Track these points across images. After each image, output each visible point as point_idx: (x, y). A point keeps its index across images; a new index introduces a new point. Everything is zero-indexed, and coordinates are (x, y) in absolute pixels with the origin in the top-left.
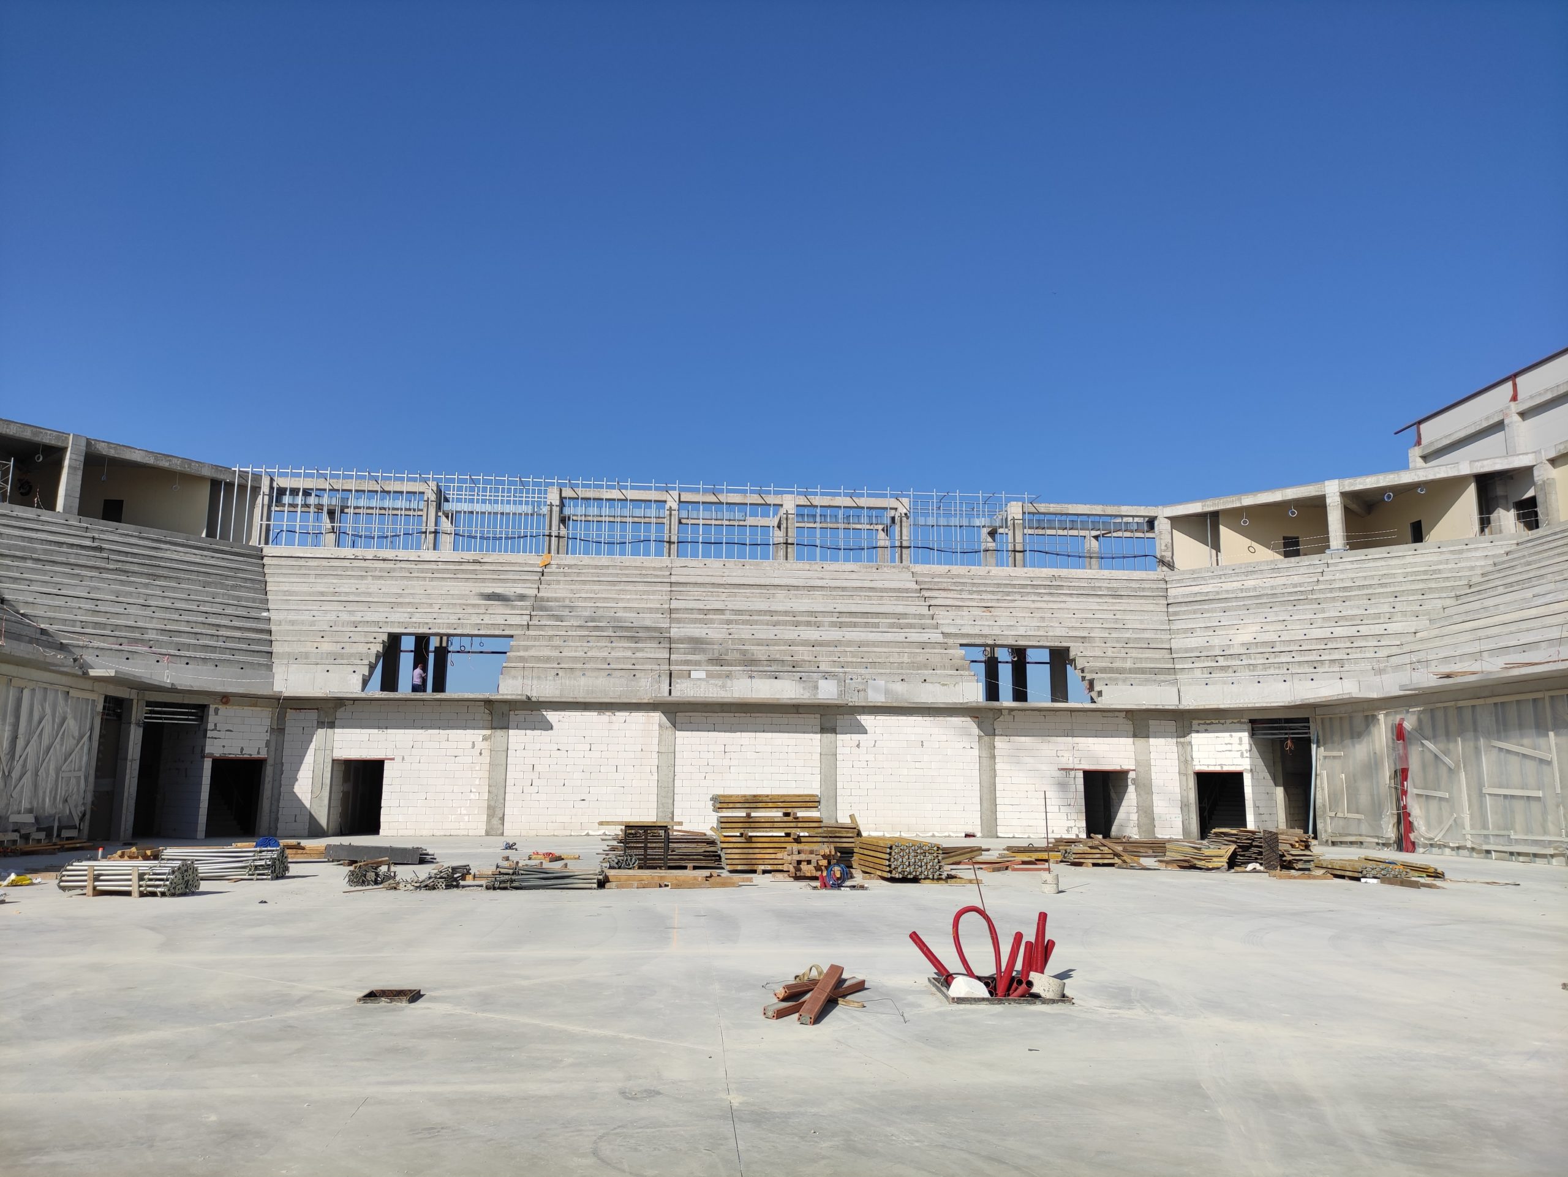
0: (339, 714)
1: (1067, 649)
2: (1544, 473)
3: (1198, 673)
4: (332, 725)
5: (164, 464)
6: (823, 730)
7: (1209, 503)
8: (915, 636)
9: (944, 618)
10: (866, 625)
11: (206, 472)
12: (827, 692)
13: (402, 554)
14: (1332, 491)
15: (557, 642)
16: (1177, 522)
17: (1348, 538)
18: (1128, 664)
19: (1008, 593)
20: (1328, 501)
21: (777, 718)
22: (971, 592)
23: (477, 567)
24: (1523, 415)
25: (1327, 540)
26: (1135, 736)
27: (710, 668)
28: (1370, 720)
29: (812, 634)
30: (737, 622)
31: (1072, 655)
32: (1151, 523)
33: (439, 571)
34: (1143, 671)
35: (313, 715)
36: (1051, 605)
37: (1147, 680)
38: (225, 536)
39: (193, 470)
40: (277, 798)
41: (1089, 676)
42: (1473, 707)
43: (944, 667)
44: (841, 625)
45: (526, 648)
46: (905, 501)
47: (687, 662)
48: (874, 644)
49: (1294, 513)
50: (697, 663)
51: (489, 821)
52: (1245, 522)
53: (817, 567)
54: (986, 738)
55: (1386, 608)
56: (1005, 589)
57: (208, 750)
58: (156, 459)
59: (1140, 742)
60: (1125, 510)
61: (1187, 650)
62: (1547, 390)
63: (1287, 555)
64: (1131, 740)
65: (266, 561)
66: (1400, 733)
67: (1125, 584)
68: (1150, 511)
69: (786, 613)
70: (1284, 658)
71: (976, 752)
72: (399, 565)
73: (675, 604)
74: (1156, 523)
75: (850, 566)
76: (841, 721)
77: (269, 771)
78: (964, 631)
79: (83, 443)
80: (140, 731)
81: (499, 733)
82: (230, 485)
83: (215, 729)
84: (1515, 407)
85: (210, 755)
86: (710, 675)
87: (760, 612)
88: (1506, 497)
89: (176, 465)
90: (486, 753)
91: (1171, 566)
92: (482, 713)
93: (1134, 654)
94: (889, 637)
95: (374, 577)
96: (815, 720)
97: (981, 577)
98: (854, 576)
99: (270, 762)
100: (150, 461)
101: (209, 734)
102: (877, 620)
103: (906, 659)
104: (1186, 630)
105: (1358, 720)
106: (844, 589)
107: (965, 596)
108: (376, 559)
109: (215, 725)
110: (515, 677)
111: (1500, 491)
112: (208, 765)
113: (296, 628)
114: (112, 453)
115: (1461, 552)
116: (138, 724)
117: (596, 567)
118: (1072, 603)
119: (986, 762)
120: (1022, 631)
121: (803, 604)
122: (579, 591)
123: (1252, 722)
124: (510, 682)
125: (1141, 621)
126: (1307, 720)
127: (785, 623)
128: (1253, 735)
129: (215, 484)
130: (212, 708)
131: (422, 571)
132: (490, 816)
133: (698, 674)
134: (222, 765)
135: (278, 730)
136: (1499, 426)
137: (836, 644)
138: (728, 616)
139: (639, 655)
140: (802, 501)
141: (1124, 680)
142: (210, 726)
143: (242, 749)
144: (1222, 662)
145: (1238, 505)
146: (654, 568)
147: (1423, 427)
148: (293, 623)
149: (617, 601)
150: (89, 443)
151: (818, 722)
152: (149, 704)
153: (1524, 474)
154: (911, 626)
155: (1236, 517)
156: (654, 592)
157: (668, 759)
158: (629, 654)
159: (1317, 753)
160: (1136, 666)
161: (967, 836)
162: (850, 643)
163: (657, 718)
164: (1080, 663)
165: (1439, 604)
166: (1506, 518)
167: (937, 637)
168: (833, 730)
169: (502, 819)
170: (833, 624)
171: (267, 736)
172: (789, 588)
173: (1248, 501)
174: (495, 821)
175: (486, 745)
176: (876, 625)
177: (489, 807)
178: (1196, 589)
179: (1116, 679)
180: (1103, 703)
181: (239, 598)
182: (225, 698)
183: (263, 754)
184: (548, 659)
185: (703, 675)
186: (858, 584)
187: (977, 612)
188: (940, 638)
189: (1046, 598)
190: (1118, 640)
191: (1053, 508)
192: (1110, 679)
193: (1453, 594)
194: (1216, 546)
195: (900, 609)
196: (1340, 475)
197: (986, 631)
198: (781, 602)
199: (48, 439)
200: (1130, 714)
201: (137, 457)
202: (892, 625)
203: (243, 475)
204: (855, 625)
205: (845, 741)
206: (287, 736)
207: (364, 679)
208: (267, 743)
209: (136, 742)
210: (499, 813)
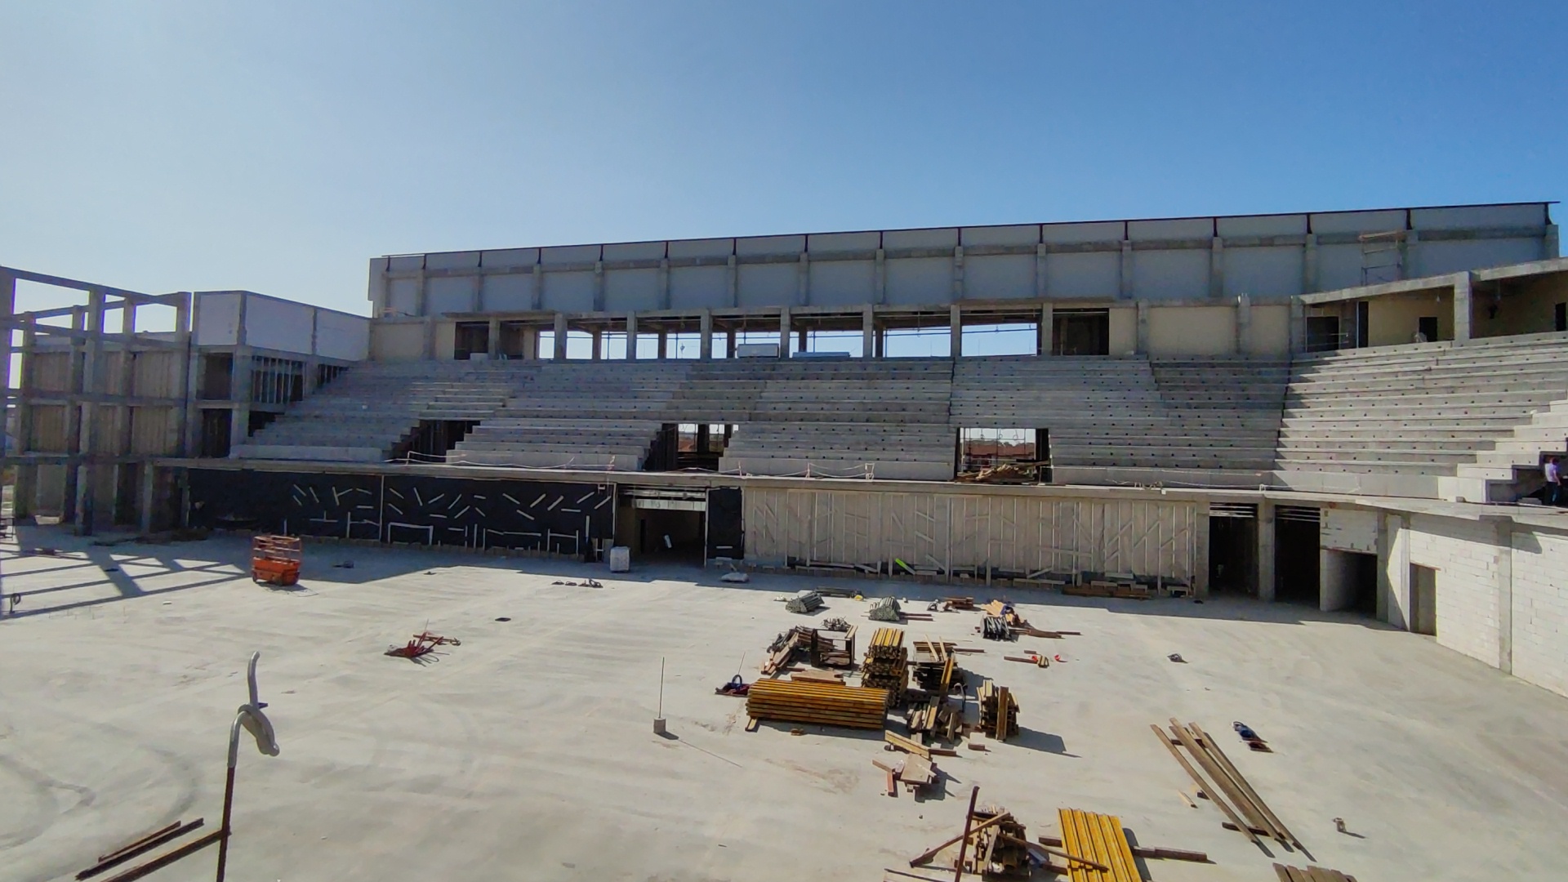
0: (1412, 522)
35: (1400, 520)
40: (1386, 589)
51: (1503, 653)
57: (1322, 543)
77: (1378, 566)
80: (1272, 526)
83: (1326, 527)
85: (1329, 549)
90: (1496, 578)
92: (1492, 531)
99: (1377, 558)
101: (1321, 531)
109: (1326, 524)
112: (1324, 555)
116: (1269, 521)
130: (1322, 512)
132: (1502, 648)
135: (1384, 531)
142: (1323, 525)
143: (1352, 545)
152: (1279, 507)
169: (1511, 654)
171: (1372, 536)
174: (1506, 656)
175: (1496, 568)
177: (1501, 638)
182: (1332, 505)
183: (1373, 551)
206: (1389, 537)
207: (1492, 486)
208: (1376, 542)
209: (1266, 533)
210: (1509, 648)
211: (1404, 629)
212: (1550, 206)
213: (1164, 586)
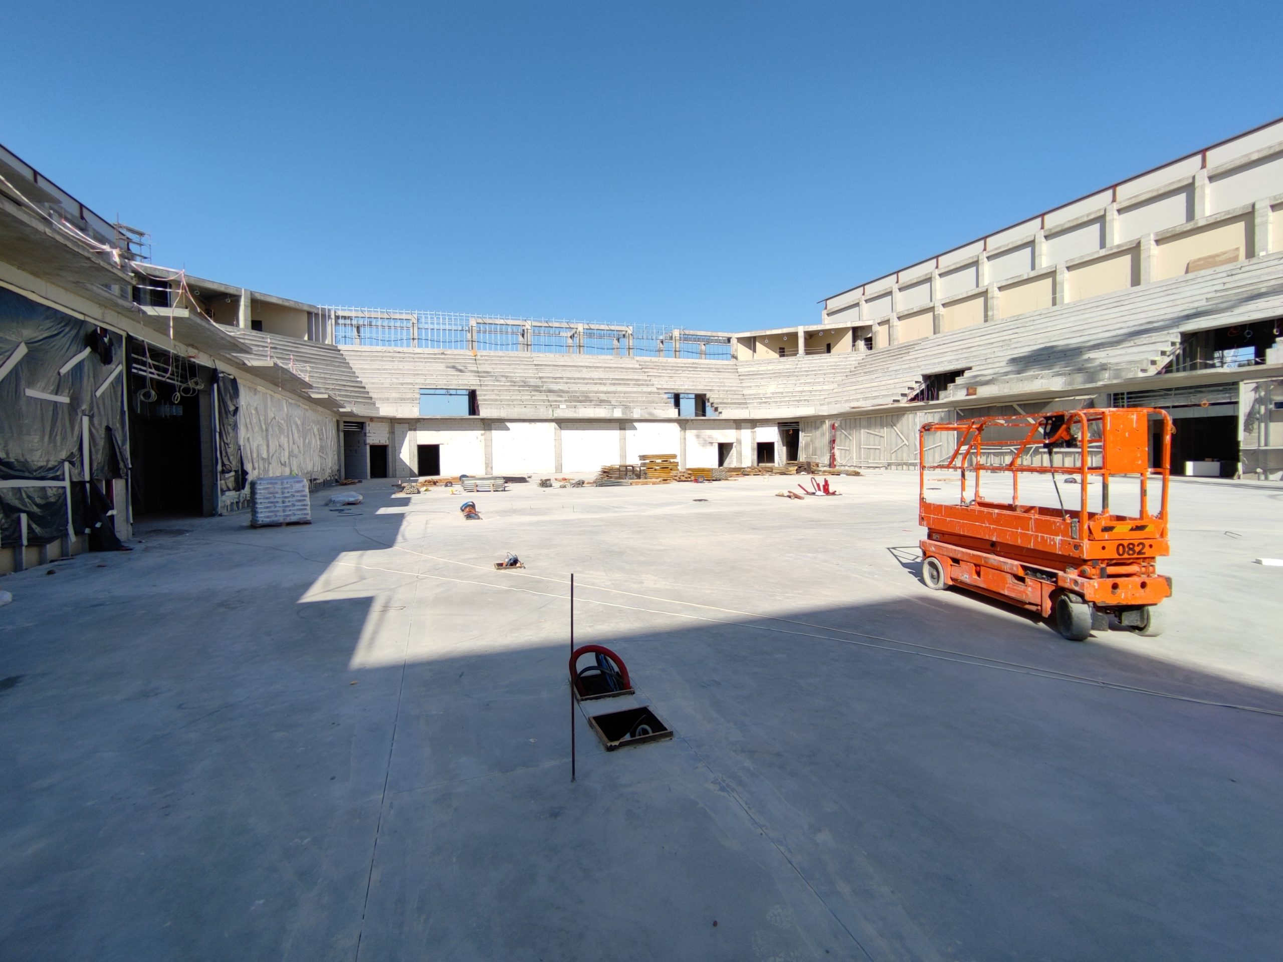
0: (418, 425)
1: (705, 395)
2: (876, 328)
3: (755, 404)
4: (415, 430)
5: (287, 304)
6: (621, 429)
7: (753, 332)
8: (645, 389)
9: (655, 381)
10: (625, 384)
11: (306, 308)
12: (618, 414)
13: (405, 349)
14: (801, 331)
15: (497, 392)
16: (740, 340)
17: (805, 350)
18: (729, 401)
19: (677, 370)
20: (799, 334)
21: (602, 424)
22: (662, 370)
23: (443, 356)
24: (866, 301)
25: (798, 350)
26: (736, 429)
27: (568, 404)
28: (823, 422)
29: (604, 388)
30: (570, 383)
31: (707, 396)
32: (729, 340)
33: (427, 358)
34: (735, 403)
35: (407, 426)
36: (695, 376)
37: (738, 407)
38: (315, 339)
39: (300, 307)
40: (395, 461)
41: (715, 406)
42: (860, 419)
43: (661, 403)
44: (614, 384)
45: (485, 395)
46: (631, 328)
47: (556, 401)
48: (630, 393)
49: (785, 338)
50: (561, 401)
51: (486, 469)
52: (767, 341)
53: (594, 357)
54: (683, 432)
55: (822, 380)
56: (676, 368)
57: (367, 442)
58: (283, 301)
59: (738, 431)
60: (720, 334)
61: (750, 395)
62: (876, 292)
63: (781, 356)
64: (735, 430)
65: (342, 352)
66: (833, 427)
67: (721, 367)
68: (729, 335)
69: (590, 379)
70: (787, 399)
72: (407, 355)
73: (541, 375)
74: (731, 340)
75: (609, 357)
76: (627, 425)
77: (390, 450)
78: (664, 387)
79: (249, 293)
80: (343, 434)
81: (488, 432)
82: (317, 315)
83: (369, 433)
84: (864, 298)
85: (369, 444)
86: (568, 407)
87: (578, 378)
88: (861, 336)
89: (292, 304)
90: (483, 441)
91: (736, 358)
92: (480, 424)
93: (730, 396)
94: (635, 389)
95: (399, 361)
96: (617, 425)
97: (665, 363)
98: (612, 362)
99: (390, 446)
100: (280, 302)
101: (368, 435)
102: (628, 382)
103: (644, 399)
104: (748, 387)
105: (818, 423)
106: (610, 368)
107: (660, 371)
108: (395, 352)
109: (369, 431)
110: (486, 408)
111: (859, 333)
112: (368, 448)
113: (374, 386)
114: (263, 298)
115: (846, 358)
116: (342, 431)
117: (498, 356)
118: (703, 374)
119: (683, 440)
120: (686, 387)
121: (596, 374)
122: (496, 368)
123: (779, 423)
124: (485, 410)
125: (731, 383)
126: (798, 423)
127: (591, 383)
128: (779, 428)
130: (367, 423)
131: (419, 358)
132: (487, 467)
133: (563, 406)
134: (373, 447)
135: (392, 432)
136: (857, 305)
137: (615, 393)
138: (565, 380)
139: (533, 398)
140: (586, 327)
141: (729, 407)
142: (367, 431)
143: (380, 441)
144: (764, 400)
145: (764, 334)
146: (525, 357)
147: (828, 301)
148: (372, 383)
149: (515, 373)
150: (251, 293)
151: (618, 426)
152: (345, 422)
153: (869, 328)
154: (643, 385)
155: (762, 339)
156: (529, 369)
157: (558, 441)
158: (529, 397)
159: (801, 434)
160: (732, 401)
162: (620, 392)
163: (553, 425)
164: (711, 400)
165: (841, 378)
166: (861, 344)
167: (654, 389)
168: (624, 429)
169: (492, 468)
170: (611, 384)
171: (387, 435)
172: (587, 367)
173: (768, 333)
174: (489, 469)
175: (483, 437)
176: (629, 384)
177: (486, 464)
178: (749, 369)
179: (726, 407)
180: (723, 417)
181: (343, 372)
182: (372, 419)
183: (387, 443)
184: (496, 400)
185: (564, 406)
186: (615, 366)
187: (667, 379)
188: (656, 390)
189: (692, 372)
190: (724, 391)
191: (692, 332)
192: (724, 407)
193: (845, 375)
194: (754, 351)
195: (636, 377)
196: (804, 325)
197: (673, 387)
198: (585, 374)
199: (232, 291)
200: (735, 421)
201: (274, 300)
202: (635, 385)
203: (323, 310)
204: (620, 384)
205: (629, 433)
206: (401, 435)
208: (389, 438)
210: (490, 466)
211: (413, 476)
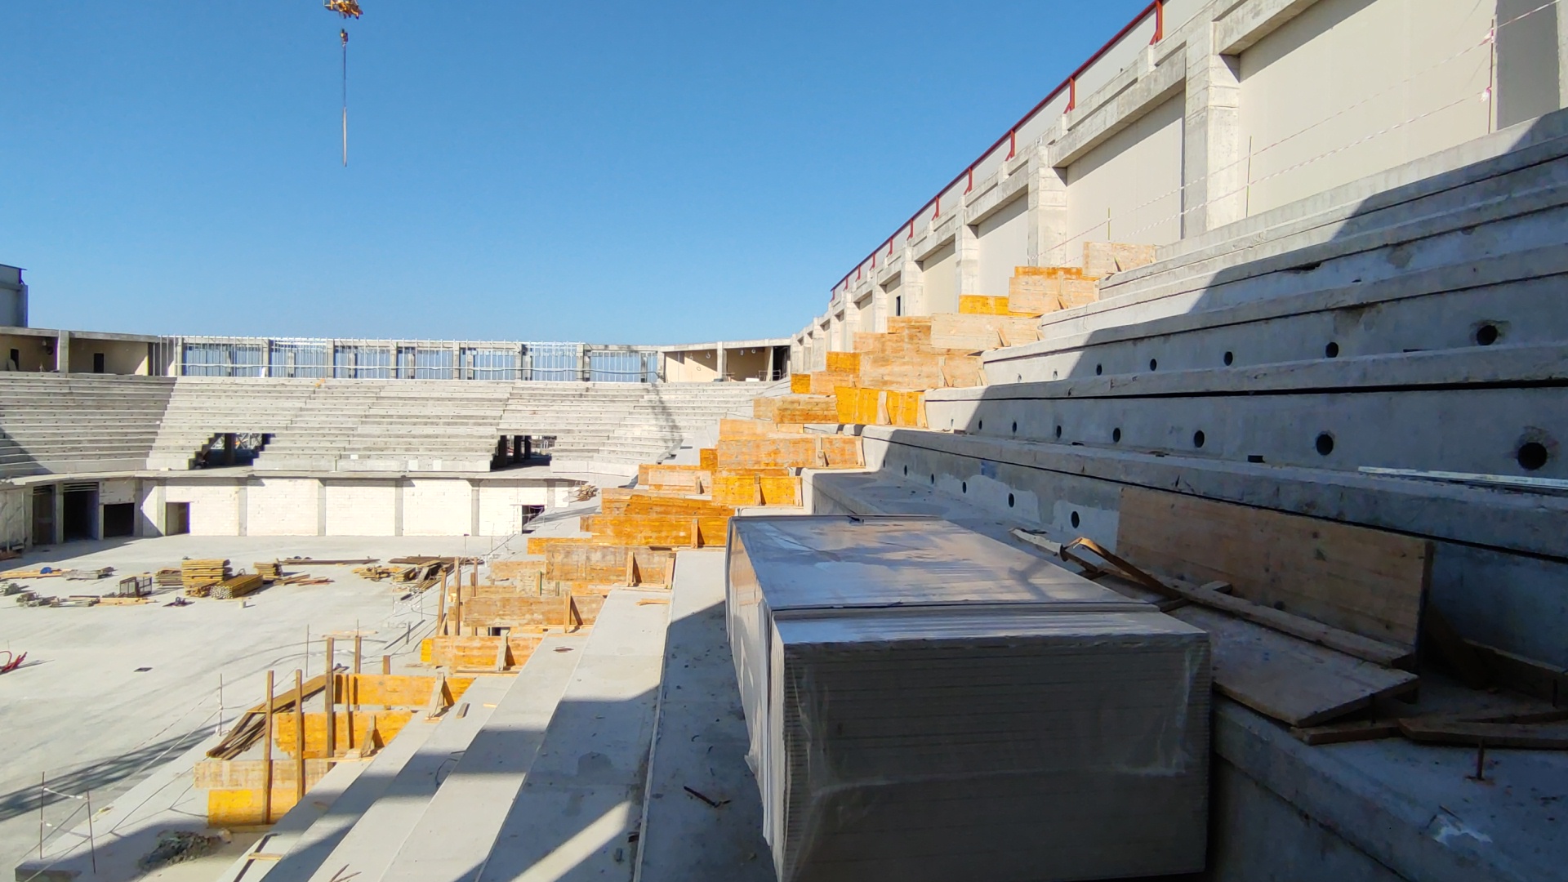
0: (167, 482)
1: (556, 438)
4: (159, 488)
5: (117, 339)
6: (395, 487)
7: (676, 346)
8: (482, 431)
9: (506, 418)
10: (462, 424)
11: (141, 339)
12: (409, 468)
14: (720, 347)
15: (297, 438)
16: (667, 354)
17: (731, 374)
18: (579, 446)
19: (556, 400)
20: (718, 351)
22: (535, 400)
23: (283, 388)
27: (363, 452)
29: (429, 430)
30: (396, 423)
31: (558, 440)
33: (261, 391)
35: (155, 482)
36: (572, 408)
38: (157, 374)
39: (134, 339)
40: (141, 519)
43: (481, 450)
44: (450, 424)
45: (278, 441)
48: (457, 436)
49: (708, 354)
51: (239, 529)
52: (693, 357)
56: (555, 398)
57: (100, 502)
58: (111, 336)
65: (176, 387)
68: (655, 348)
71: (470, 498)
72: (241, 388)
73: (370, 412)
74: (658, 355)
76: (405, 482)
77: (136, 508)
79: (67, 334)
80: (62, 497)
81: (243, 489)
82: (157, 345)
83: (104, 493)
85: (102, 504)
86: (360, 457)
89: (124, 338)
90: (237, 499)
91: (665, 380)
92: (234, 481)
93: (590, 440)
94: (468, 431)
95: (226, 396)
98: (481, 390)
99: (136, 504)
100: (108, 338)
101: (101, 495)
102: (466, 421)
104: (625, 426)
106: (467, 399)
108: (232, 384)
109: (102, 490)
110: (264, 460)
112: (101, 510)
113: (172, 430)
114: (84, 336)
116: (60, 494)
117: (345, 387)
119: (475, 499)
124: (260, 462)
125: (611, 418)
127: (420, 423)
129: (150, 345)
130: (101, 484)
132: (240, 527)
134: (109, 508)
135: (139, 490)
137: (437, 436)
138: (394, 419)
139: (334, 445)
143: (118, 500)
145: (687, 349)
148: (171, 427)
150: (70, 333)
152: (65, 489)
154: (485, 424)
155: (690, 354)
156: (365, 404)
160: (585, 448)
161: (465, 535)
162: (445, 436)
163: (317, 484)
167: (491, 431)
168: (402, 486)
169: (246, 529)
170: (445, 423)
171: (133, 493)
172: (438, 399)
173: (691, 348)
174: (243, 530)
176: (467, 424)
177: (240, 524)
179: (562, 456)
181: (147, 414)
183: (132, 501)
184: (285, 448)
187: (527, 414)
190: (588, 431)
195: (486, 413)
196: (722, 339)
198: (431, 410)
199: (47, 334)
203: (164, 339)
204: (456, 424)
206: (144, 493)
207: (190, 461)
208: (134, 496)
209: (59, 501)
210: (244, 526)
211: (161, 535)
212: (22, 271)
213: (11, 548)
